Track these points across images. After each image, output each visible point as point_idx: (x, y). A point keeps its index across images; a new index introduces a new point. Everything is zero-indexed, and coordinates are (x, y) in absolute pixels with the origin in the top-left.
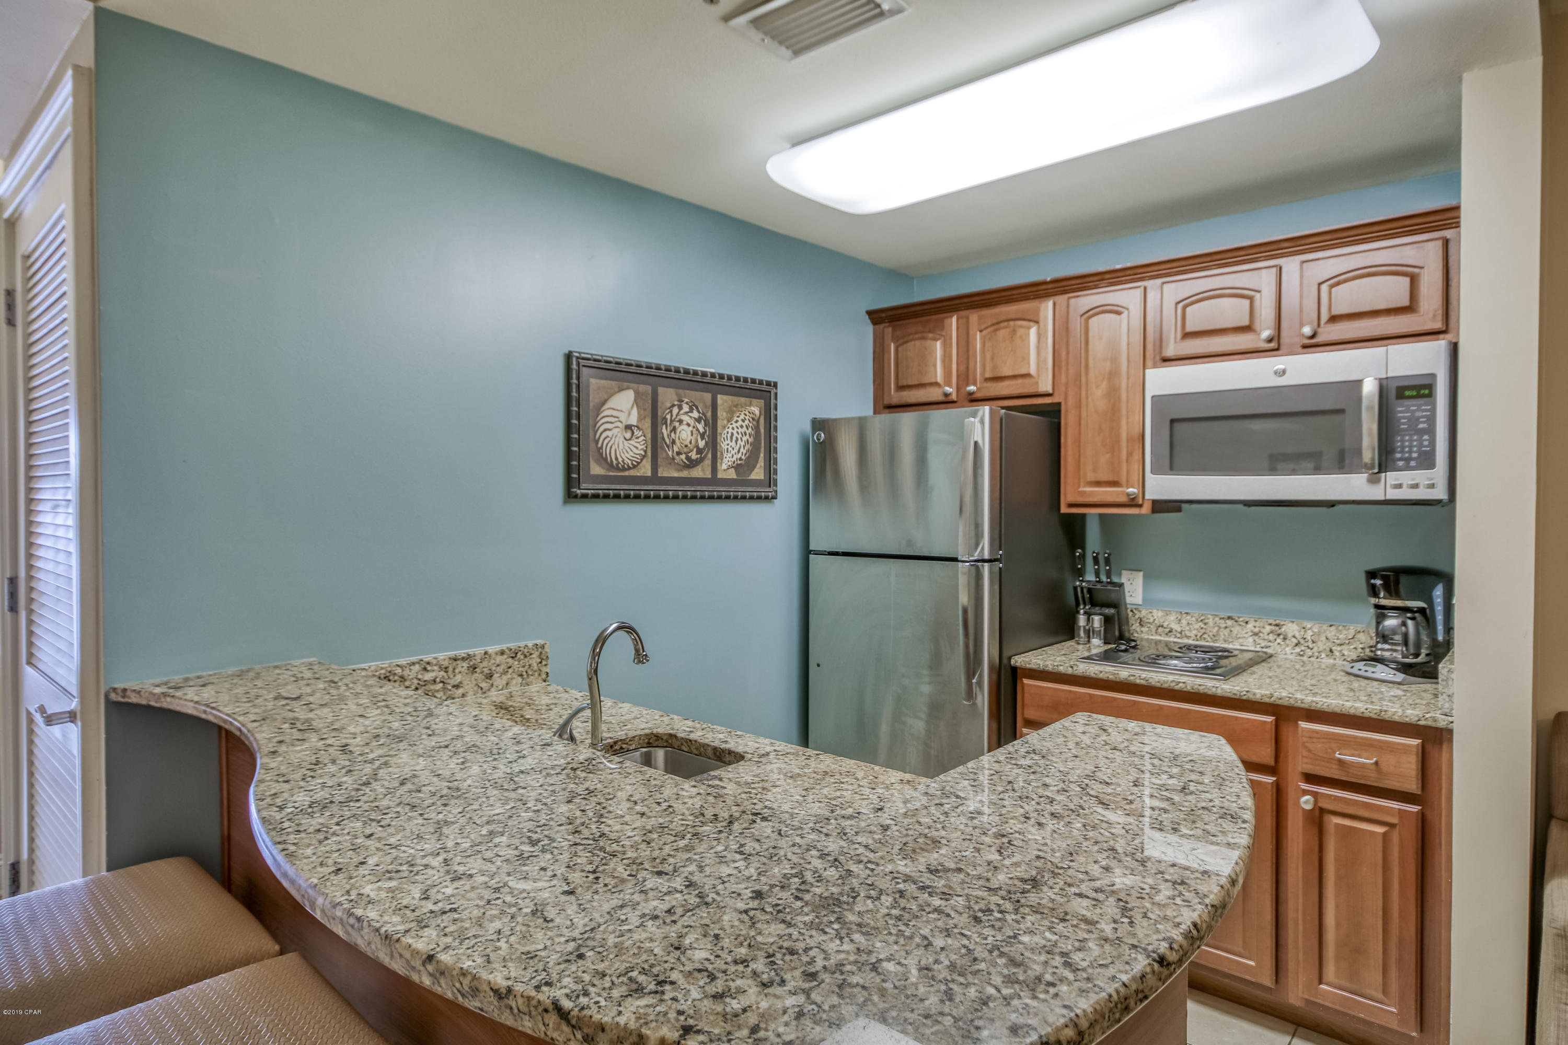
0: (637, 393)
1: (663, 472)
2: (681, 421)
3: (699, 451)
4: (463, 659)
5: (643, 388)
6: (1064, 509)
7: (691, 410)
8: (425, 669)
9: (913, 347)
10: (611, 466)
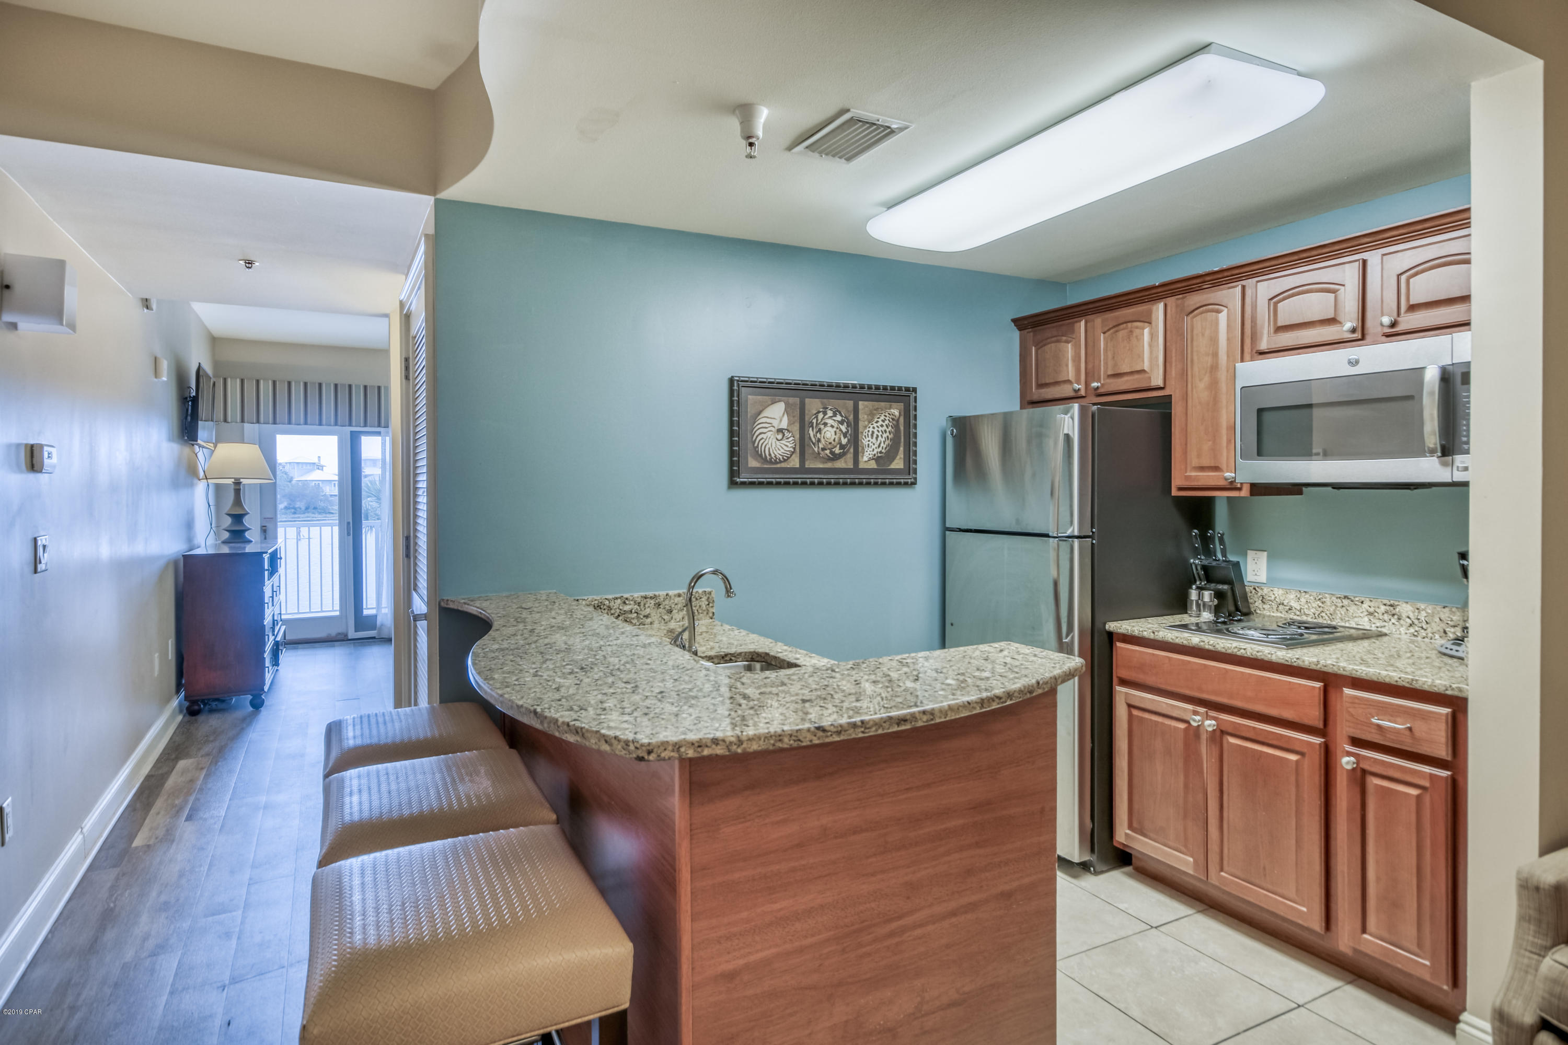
0: (787, 404)
1: (809, 464)
2: (825, 424)
3: (842, 447)
4: (651, 598)
5: (791, 400)
6: (1174, 493)
7: (835, 415)
8: (624, 603)
9: (1050, 348)
10: (765, 460)
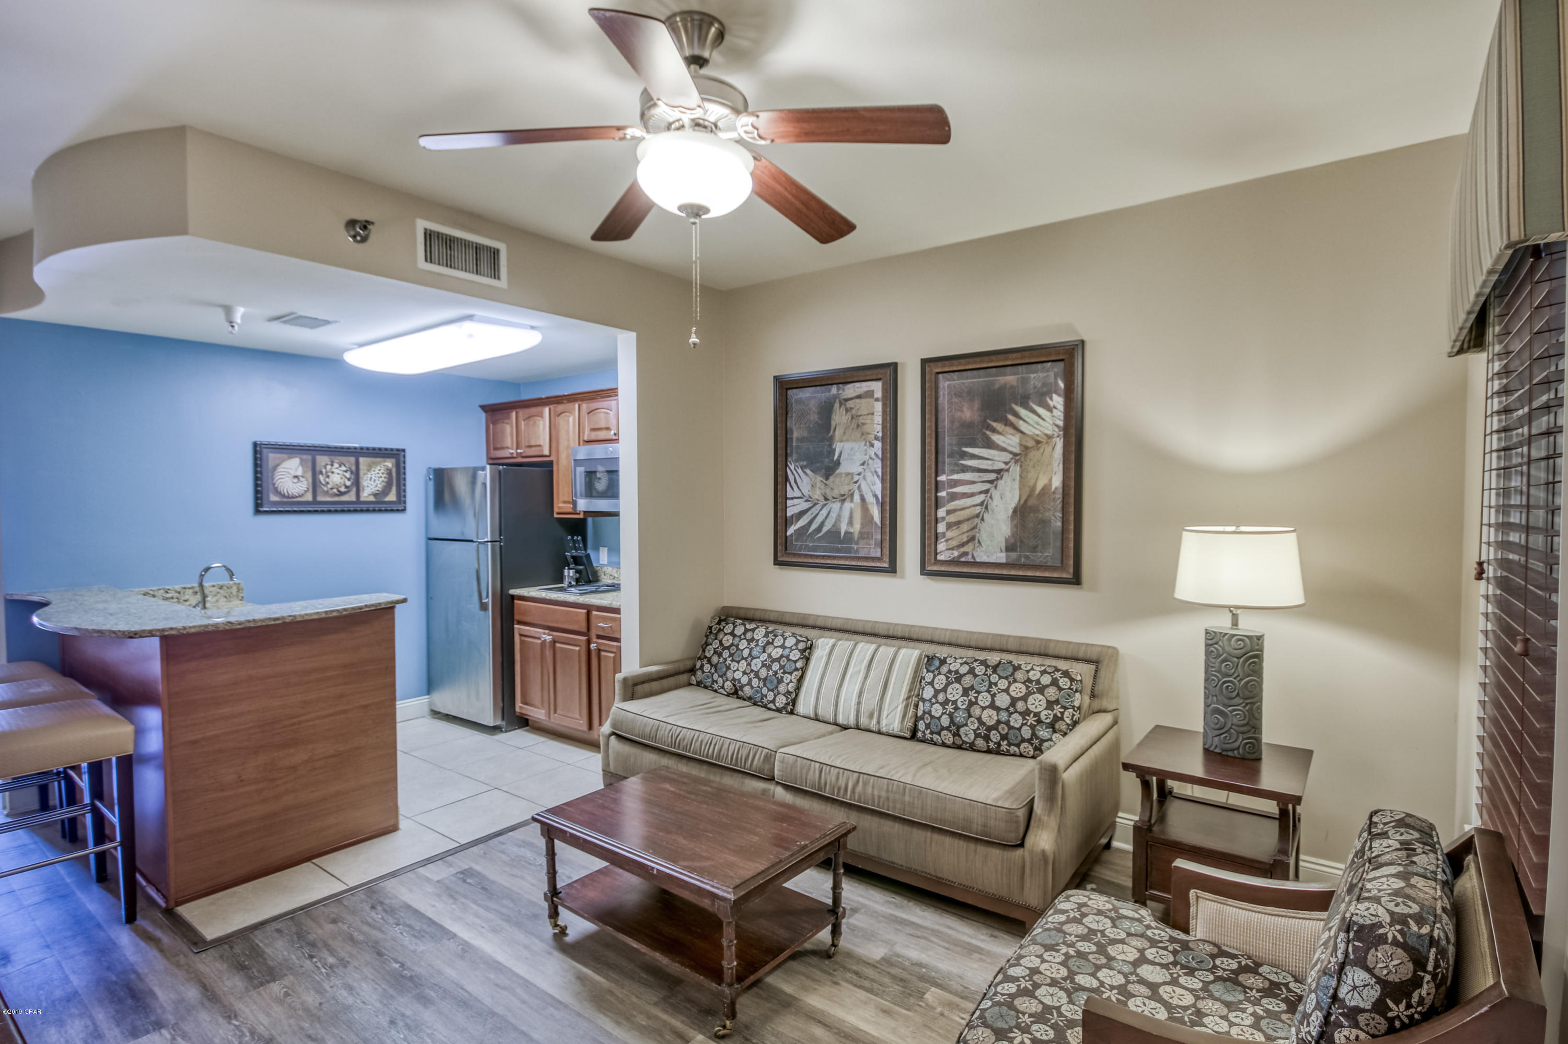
0: (302, 460)
1: (320, 498)
2: (333, 472)
3: (346, 487)
4: (190, 588)
5: (305, 457)
6: (556, 516)
7: (340, 466)
8: (167, 592)
9: (499, 426)
10: (284, 496)
